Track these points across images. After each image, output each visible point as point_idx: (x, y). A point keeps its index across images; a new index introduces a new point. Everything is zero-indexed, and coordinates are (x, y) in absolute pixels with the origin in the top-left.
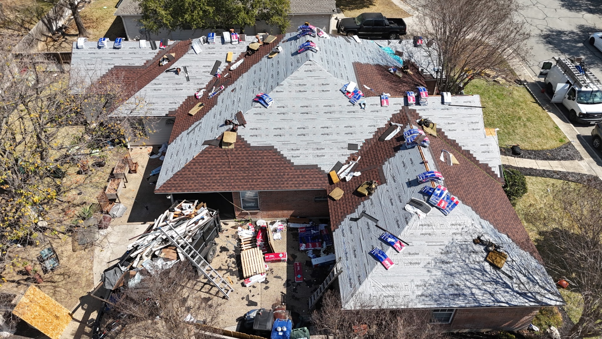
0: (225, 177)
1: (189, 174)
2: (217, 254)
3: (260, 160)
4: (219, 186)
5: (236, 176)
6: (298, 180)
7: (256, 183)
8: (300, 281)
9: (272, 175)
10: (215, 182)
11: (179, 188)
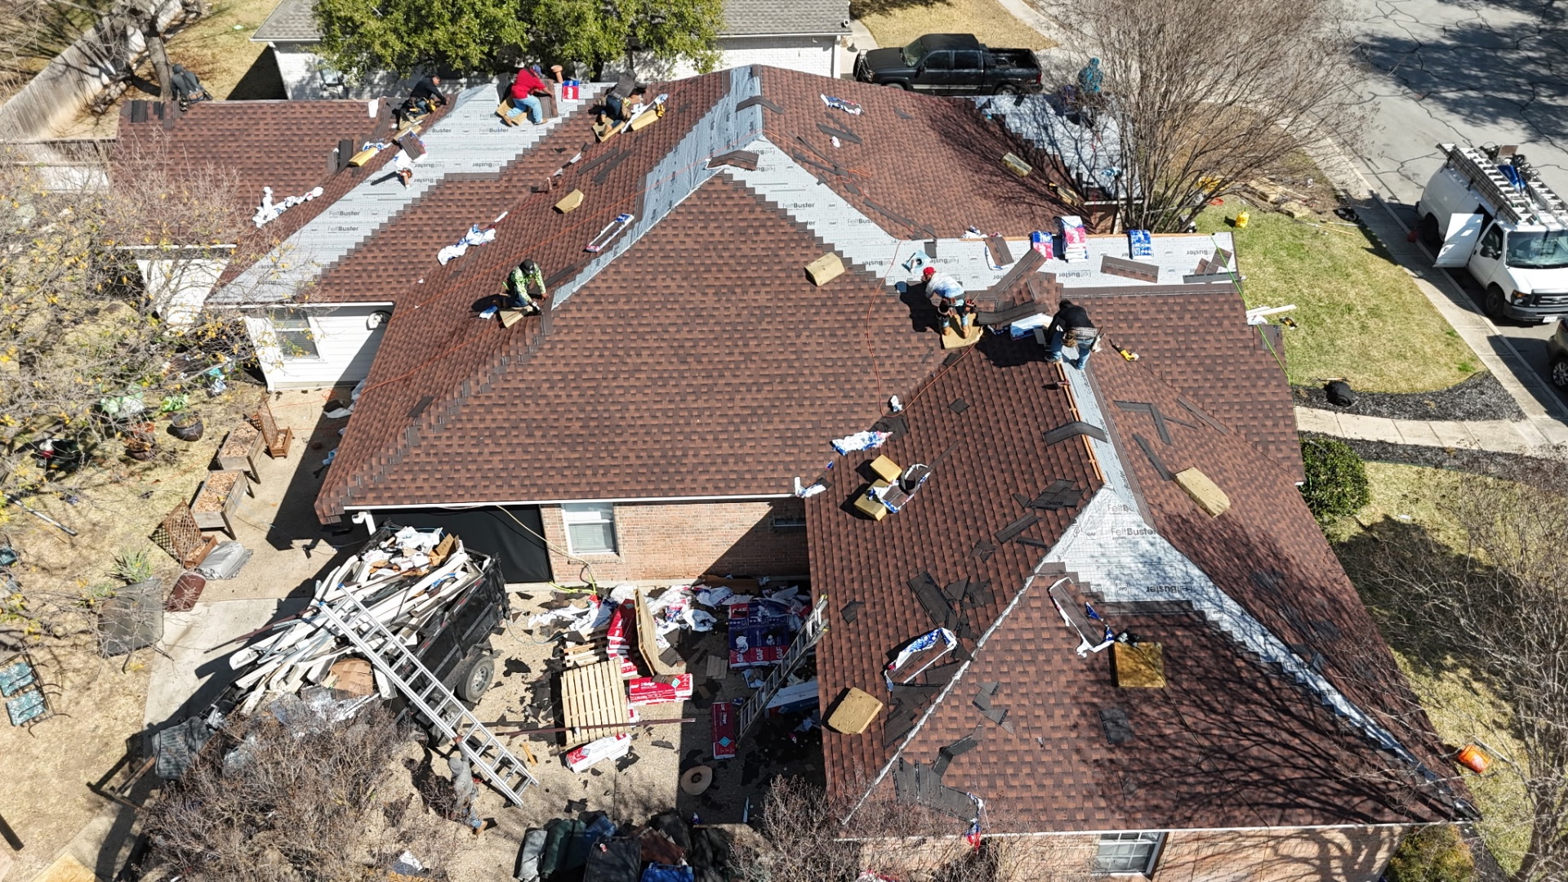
0: (517, 462)
1: (418, 455)
2: (494, 681)
3: (618, 415)
4: (501, 486)
5: (549, 459)
6: (725, 469)
7: (605, 480)
8: (726, 756)
9: (650, 457)
10: (491, 475)
11: (386, 494)
